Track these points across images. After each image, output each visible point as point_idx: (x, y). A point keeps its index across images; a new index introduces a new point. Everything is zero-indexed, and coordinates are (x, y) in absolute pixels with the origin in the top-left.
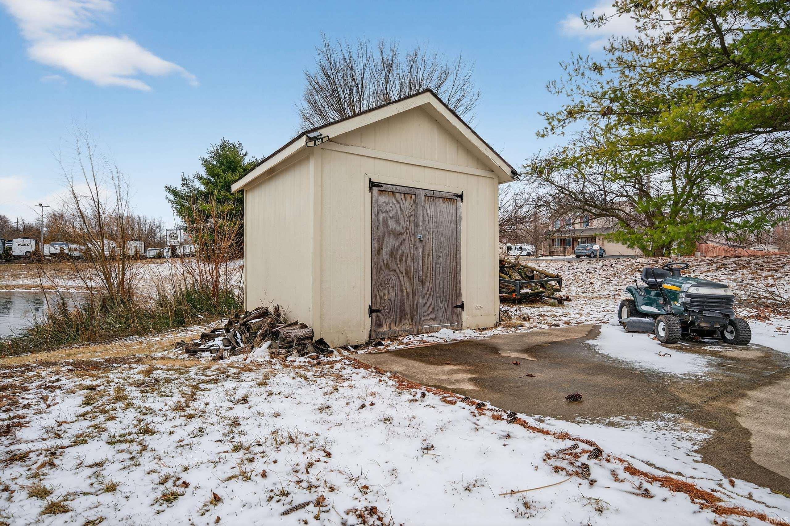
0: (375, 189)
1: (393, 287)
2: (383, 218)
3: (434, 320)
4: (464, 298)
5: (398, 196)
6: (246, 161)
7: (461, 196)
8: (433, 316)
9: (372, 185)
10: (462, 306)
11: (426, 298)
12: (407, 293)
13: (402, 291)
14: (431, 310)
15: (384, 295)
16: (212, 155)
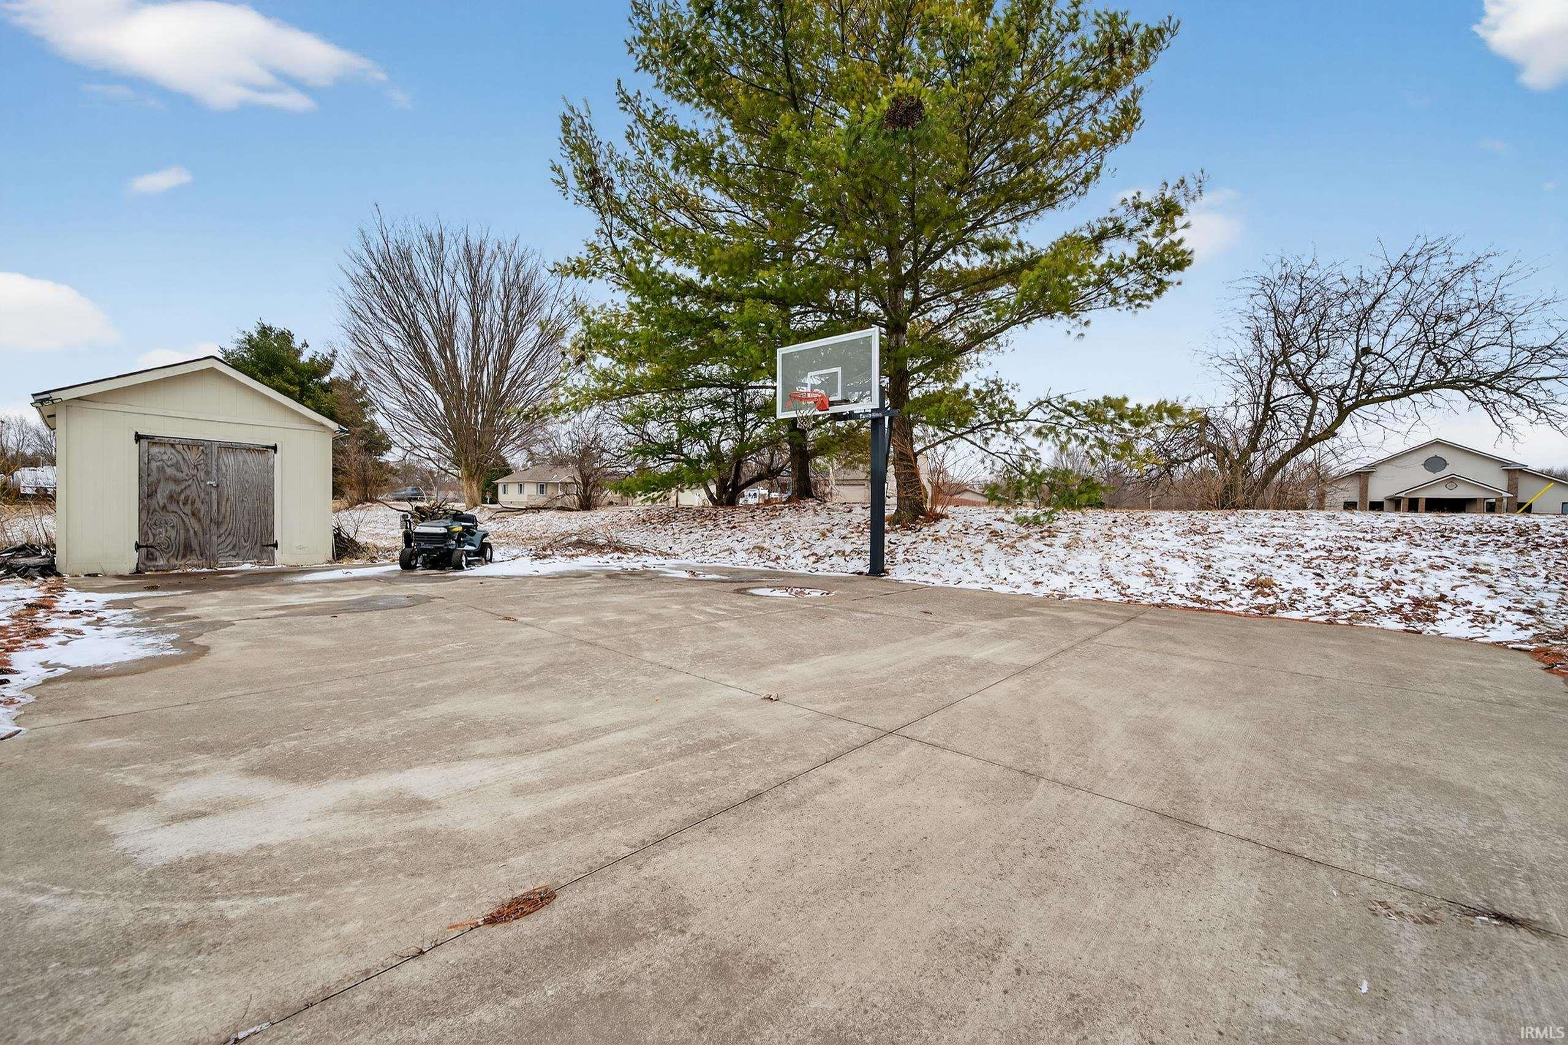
0: (144, 442)
1: (173, 527)
2: (158, 467)
3: (234, 556)
4: (277, 537)
5: (179, 448)
6: (304, 358)
7: (275, 448)
8: (234, 553)
9: (138, 438)
10: (276, 545)
11: (223, 537)
12: (195, 532)
13: (187, 531)
14: (230, 547)
15: (160, 533)
16: (243, 346)
